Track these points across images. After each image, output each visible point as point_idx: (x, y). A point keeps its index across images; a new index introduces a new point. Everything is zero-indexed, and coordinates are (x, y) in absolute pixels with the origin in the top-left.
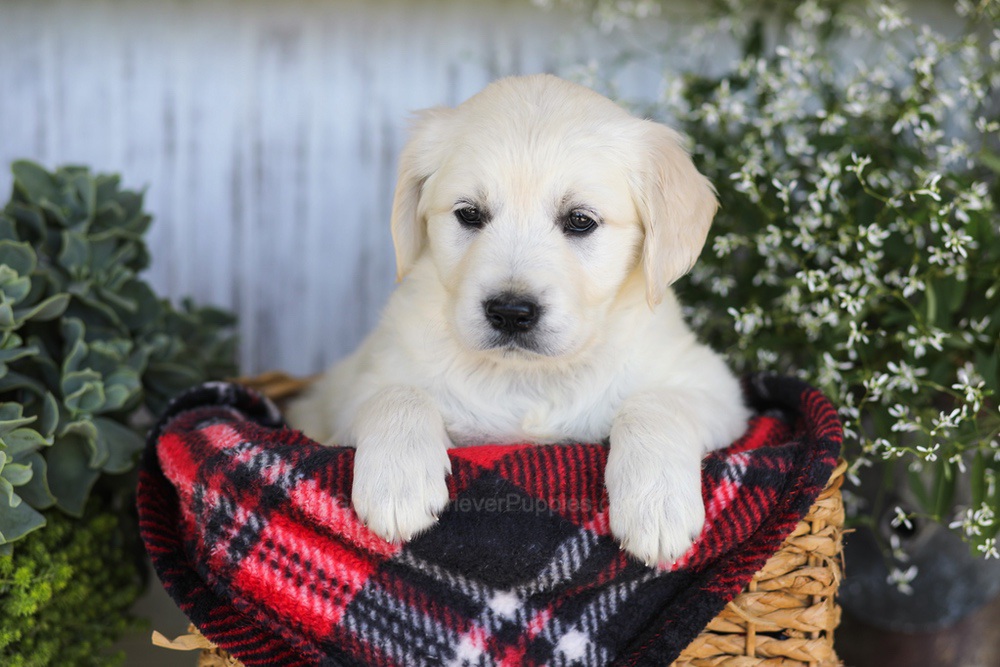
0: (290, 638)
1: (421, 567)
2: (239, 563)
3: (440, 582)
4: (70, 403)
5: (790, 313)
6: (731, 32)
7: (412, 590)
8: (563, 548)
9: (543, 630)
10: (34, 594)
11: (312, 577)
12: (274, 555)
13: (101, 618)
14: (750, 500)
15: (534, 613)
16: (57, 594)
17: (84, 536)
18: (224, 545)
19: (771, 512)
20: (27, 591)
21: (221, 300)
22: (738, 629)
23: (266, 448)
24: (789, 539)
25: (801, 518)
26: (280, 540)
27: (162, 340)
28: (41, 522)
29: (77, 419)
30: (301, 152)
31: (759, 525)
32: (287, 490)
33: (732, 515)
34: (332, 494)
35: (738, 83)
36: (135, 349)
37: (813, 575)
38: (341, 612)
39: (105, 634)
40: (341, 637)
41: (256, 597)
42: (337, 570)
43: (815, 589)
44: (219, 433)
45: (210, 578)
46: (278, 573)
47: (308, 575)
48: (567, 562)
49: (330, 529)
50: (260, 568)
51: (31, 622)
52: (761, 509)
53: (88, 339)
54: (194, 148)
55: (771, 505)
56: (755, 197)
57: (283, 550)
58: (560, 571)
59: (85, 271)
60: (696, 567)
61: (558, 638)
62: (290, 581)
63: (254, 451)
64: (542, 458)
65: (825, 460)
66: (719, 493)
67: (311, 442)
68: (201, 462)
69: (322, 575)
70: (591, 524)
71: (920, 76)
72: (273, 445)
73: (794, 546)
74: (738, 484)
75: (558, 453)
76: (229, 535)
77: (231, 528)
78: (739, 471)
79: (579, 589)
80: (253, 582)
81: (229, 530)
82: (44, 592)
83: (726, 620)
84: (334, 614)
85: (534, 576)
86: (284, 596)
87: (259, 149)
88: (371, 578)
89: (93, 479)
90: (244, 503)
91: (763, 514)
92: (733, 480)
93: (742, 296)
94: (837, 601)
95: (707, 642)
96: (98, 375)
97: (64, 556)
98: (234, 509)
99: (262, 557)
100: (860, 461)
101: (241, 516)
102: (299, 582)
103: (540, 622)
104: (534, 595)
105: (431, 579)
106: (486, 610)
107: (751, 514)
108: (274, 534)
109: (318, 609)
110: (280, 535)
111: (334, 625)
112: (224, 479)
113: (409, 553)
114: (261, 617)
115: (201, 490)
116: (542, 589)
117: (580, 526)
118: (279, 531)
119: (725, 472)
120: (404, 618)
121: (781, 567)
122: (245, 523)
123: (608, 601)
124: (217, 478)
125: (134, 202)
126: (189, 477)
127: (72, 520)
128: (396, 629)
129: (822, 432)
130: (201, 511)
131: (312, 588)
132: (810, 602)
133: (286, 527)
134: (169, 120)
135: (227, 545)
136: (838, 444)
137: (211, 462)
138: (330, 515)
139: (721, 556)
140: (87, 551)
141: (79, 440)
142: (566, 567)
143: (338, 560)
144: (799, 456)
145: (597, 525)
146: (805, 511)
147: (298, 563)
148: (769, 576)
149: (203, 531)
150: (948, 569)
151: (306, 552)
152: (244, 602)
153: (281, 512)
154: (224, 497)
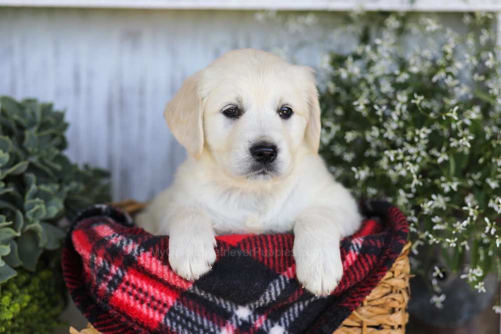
0: (138, 330)
1: (202, 294)
2: (113, 293)
3: (211, 301)
4: (29, 215)
5: (383, 170)
6: (353, 33)
7: (198, 306)
8: (272, 285)
9: (262, 325)
10: (12, 309)
11: (148, 300)
12: (130, 289)
13: (44, 321)
14: (363, 260)
15: (258, 317)
16: (23, 309)
17: (36, 281)
18: (105, 284)
19: (374, 267)
20: (8, 308)
21: (103, 164)
22: (358, 325)
23: (126, 236)
24: (383, 280)
25: (389, 270)
26: (133, 281)
27: (74, 184)
28: (14, 274)
29: (32, 222)
30: (142, 92)
31: (368, 273)
32: (136, 257)
33: (354, 268)
34: (158, 258)
35: (356, 57)
36: (61, 189)
37: (394, 298)
38: (163, 317)
39: (46, 329)
40: (163, 329)
41: (121, 309)
42: (161, 296)
43: (396, 304)
44: (102, 229)
45: (98, 300)
46: (132, 297)
47: (146, 299)
48: (273, 292)
49: (157, 276)
50: (123, 295)
51: (10, 323)
52: (369, 265)
53: (38, 184)
54: (89, 90)
55: (373, 263)
56: (365, 113)
57: (134, 286)
58: (270, 296)
59: (36, 150)
60: (337, 294)
61: (269, 329)
62: (138, 302)
63: (120, 238)
64: (261, 240)
65: (400, 241)
66: (348, 258)
67: (148, 234)
68: (93, 243)
69: (153, 298)
70: (286, 273)
71: (445, 53)
72: (129, 235)
73: (385, 283)
74: (357, 253)
75: (269, 238)
76: (108, 279)
78: (358, 247)
79: (280, 305)
80: (120, 302)
81: (108, 277)
82: (16, 308)
83: (352, 320)
84: (160, 318)
85: (258, 298)
86: (135, 309)
87: (121, 91)
88: (178, 300)
89: (40, 253)
90: (115, 263)
91: (370, 268)
92: (355, 251)
93: (359, 162)
94: (407, 310)
95: (343, 331)
96: (42, 201)
97: (26, 290)
98: (110, 266)
99: (124, 290)
100: (417, 243)
101: (113, 270)
102: (142, 302)
103: (261, 322)
104: (258, 308)
105: (207, 300)
106: (234, 316)
107: (364, 268)
108: (130, 278)
109: (151, 315)
110: (133, 279)
111: (159, 323)
112: (105, 252)
113: (196, 287)
114: (123, 319)
115: (93, 257)
116: (261, 305)
117: (280, 274)
118: (132, 277)
119: (351, 247)
120: (194, 319)
121: (379, 294)
122: (115, 273)
123: (294, 311)
124: (102, 251)
125: (60, 116)
126: (88, 251)
127: (30, 273)
128: (190, 325)
129: (399, 227)
130: (94, 268)
131: (149, 305)
132: (393, 311)
133: (136, 275)
134: (77, 77)
135: (107, 284)
136: (406, 234)
137: (98, 243)
138: (157, 269)
139: (349, 288)
140: (38, 288)
141: (33, 233)
142: (273, 294)
143: (161, 291)
144: (387, 239)
145: (288, 273)
146: (390, 266)
147: (142, 293)
148: (373, 298)
149: (95, 277)
150: (461, 295)
151: (145, 287)
152: (115, 312)
153: (133, 268)
154: (105, 261)
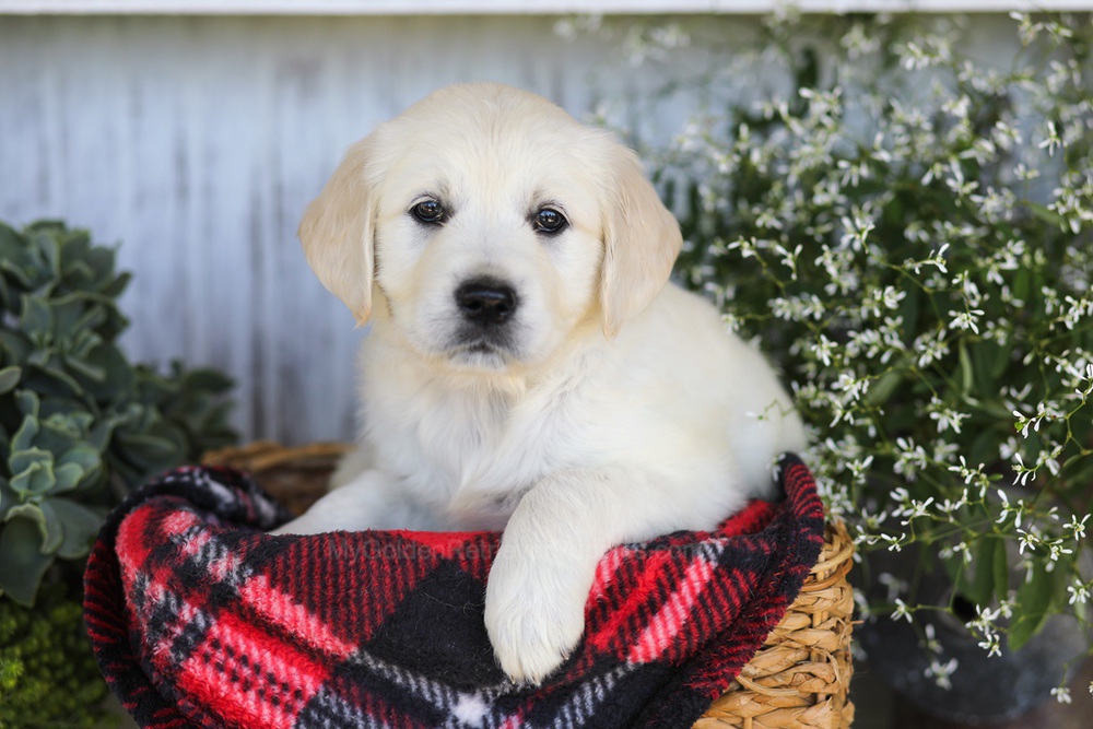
1: (380, 666)
2: (182, 664)
3: (400, 685)
4: (17, 484)
7: (369, 696)
11: (261, 681)
12: (220, 656)
15: (503, 718)
17: (42, 628)
18: (166, 643)
23: (214, 536)
26: (228, 640)
27: (135, 410)
29: (24, 501)
32: (237, 588)
34: (284, 591)
36: (97, 424)
37: (813, 672)
38: (292, 721)
41: (201, 700)
42: (289, 674)
43: (816, 686)
45: (155, 677)
46: (223, 676)
47: (256, 679)
49: (283, 627)
50: (204, 670)
53: (42, 415)
54: (209, 191)
57: (230, 651)
59: (48, 337)
62: (236, 686)
63: (202, 539)
69: (272, 679)
73: (792, 641)
76: (172, 633)
77: (175, 626)
80: (197, 685)
81: (173, 629)
84: (285, 722)
85: (496, 683)
86: (230, 701)
87: (279, 191)
88: (325, 683)
89: (46, 564)
90: (192, 599)
94: (849, 698)
96: (47, 453)
98: (179, 605)
99: (206, 658)
101: (186, 613)
102: (246, 687)
104: (501, 697)
105: (390, 684)
106: (451, 717)
108: (222, 633)
109: (266, 718)
110: (228, 635)
112: (171, 574)
113: (366, 653)
114: (207, 721)
118: (227, 630)
120: (360, 726)
121: (778, 663)
122: (190, 621)
123: (583, 702)
124: (164, 571)
125: (105, 259)
127: (24, 609)
130: (143, 606)
131: (260, 694)
132: (813, 700)
133: (235, 627)
134: (181, 162)
135: (171, 644)
138: (283, 612)
141: (29, 523)
143: (290, 663)
147: (247, 665)
148: (765, 673)
149: (146, 628)
151: (255, 654)
152: (190, 704)
153: (230, 611)
154: (170, 592)
